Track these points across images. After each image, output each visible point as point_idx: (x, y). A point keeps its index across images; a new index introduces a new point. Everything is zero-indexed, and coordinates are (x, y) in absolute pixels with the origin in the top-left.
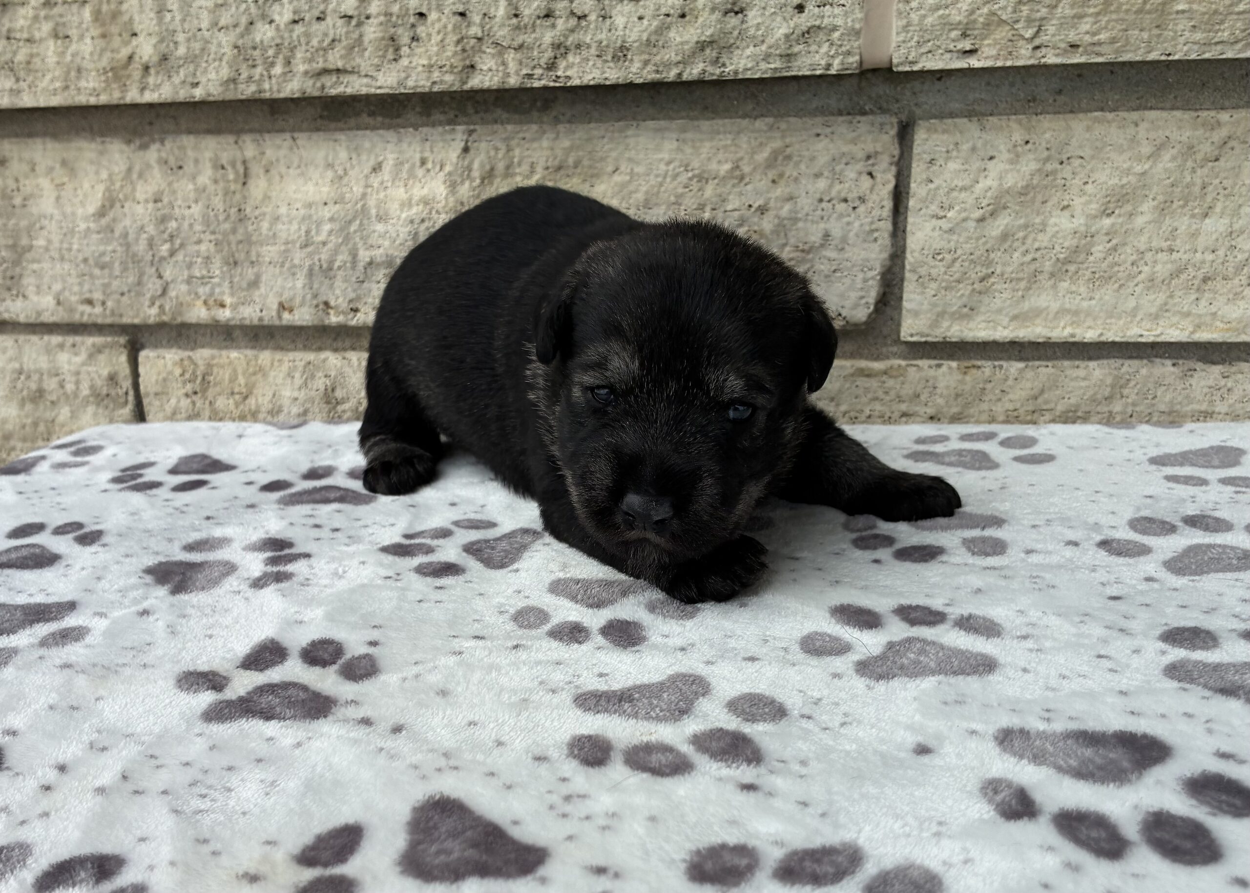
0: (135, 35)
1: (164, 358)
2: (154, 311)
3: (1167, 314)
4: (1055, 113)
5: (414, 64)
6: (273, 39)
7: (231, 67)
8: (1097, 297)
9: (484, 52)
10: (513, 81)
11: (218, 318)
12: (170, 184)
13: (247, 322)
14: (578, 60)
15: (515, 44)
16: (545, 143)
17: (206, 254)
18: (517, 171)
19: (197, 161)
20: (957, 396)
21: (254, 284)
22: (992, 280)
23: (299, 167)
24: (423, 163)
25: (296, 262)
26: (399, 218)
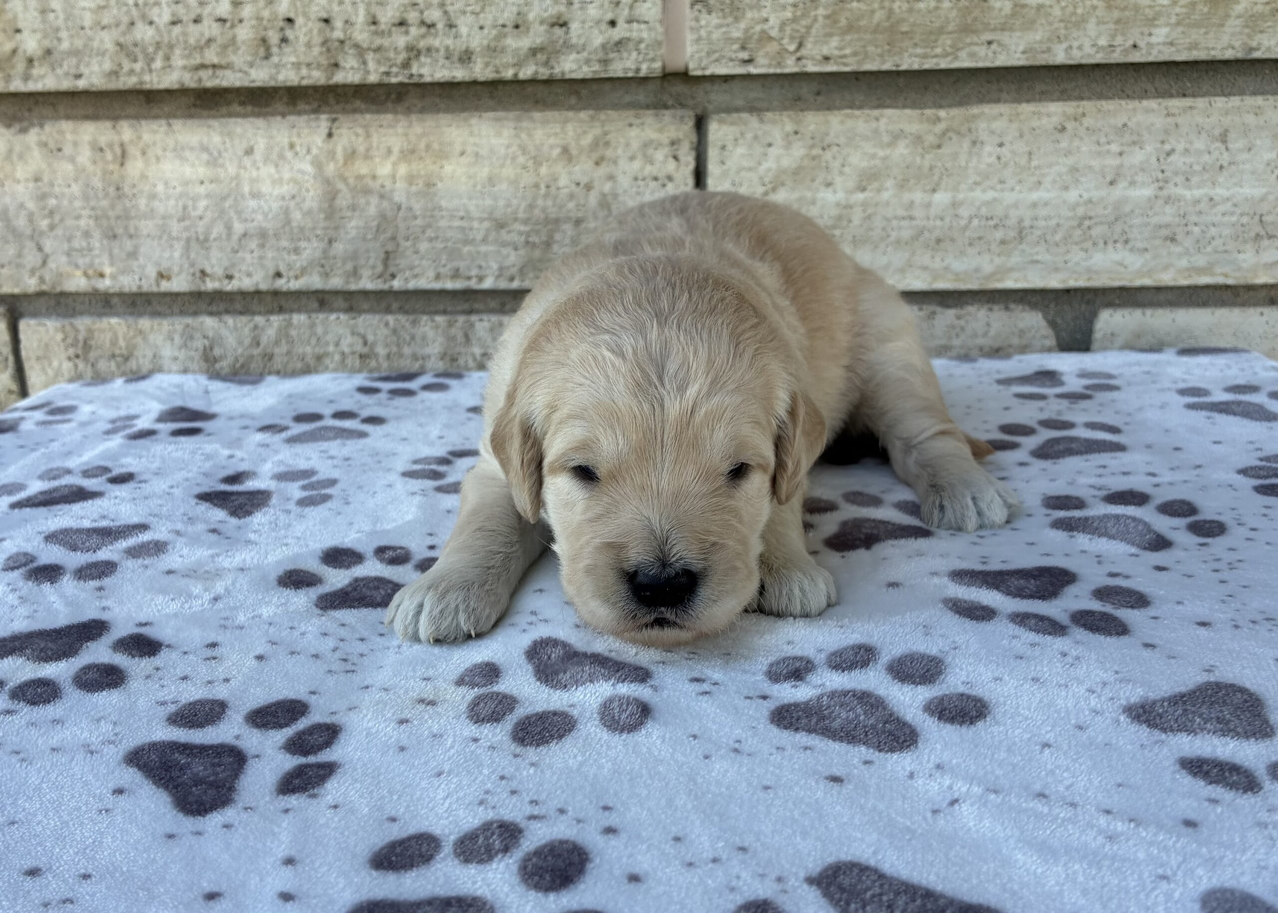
0: (18, 31)
1: (45, 325)
2: (34, 281)
4: (817, 110)
5: (284, 61)
6: (153, 37)
7: (112, 61)
9: (346, 53)
10: (373, 78)
11: (97, 287)
12: (50, 165)
13: (126, 290)
14: (429, 60)
15: (374, 46)
16: (400, 130)
17: (87, 228)
18: (376, 153)
19: (75, 144)
21: (133, 255)
23: (175, 150)
24: (292, 146)
25: (174, 234)
26: (271, 195)
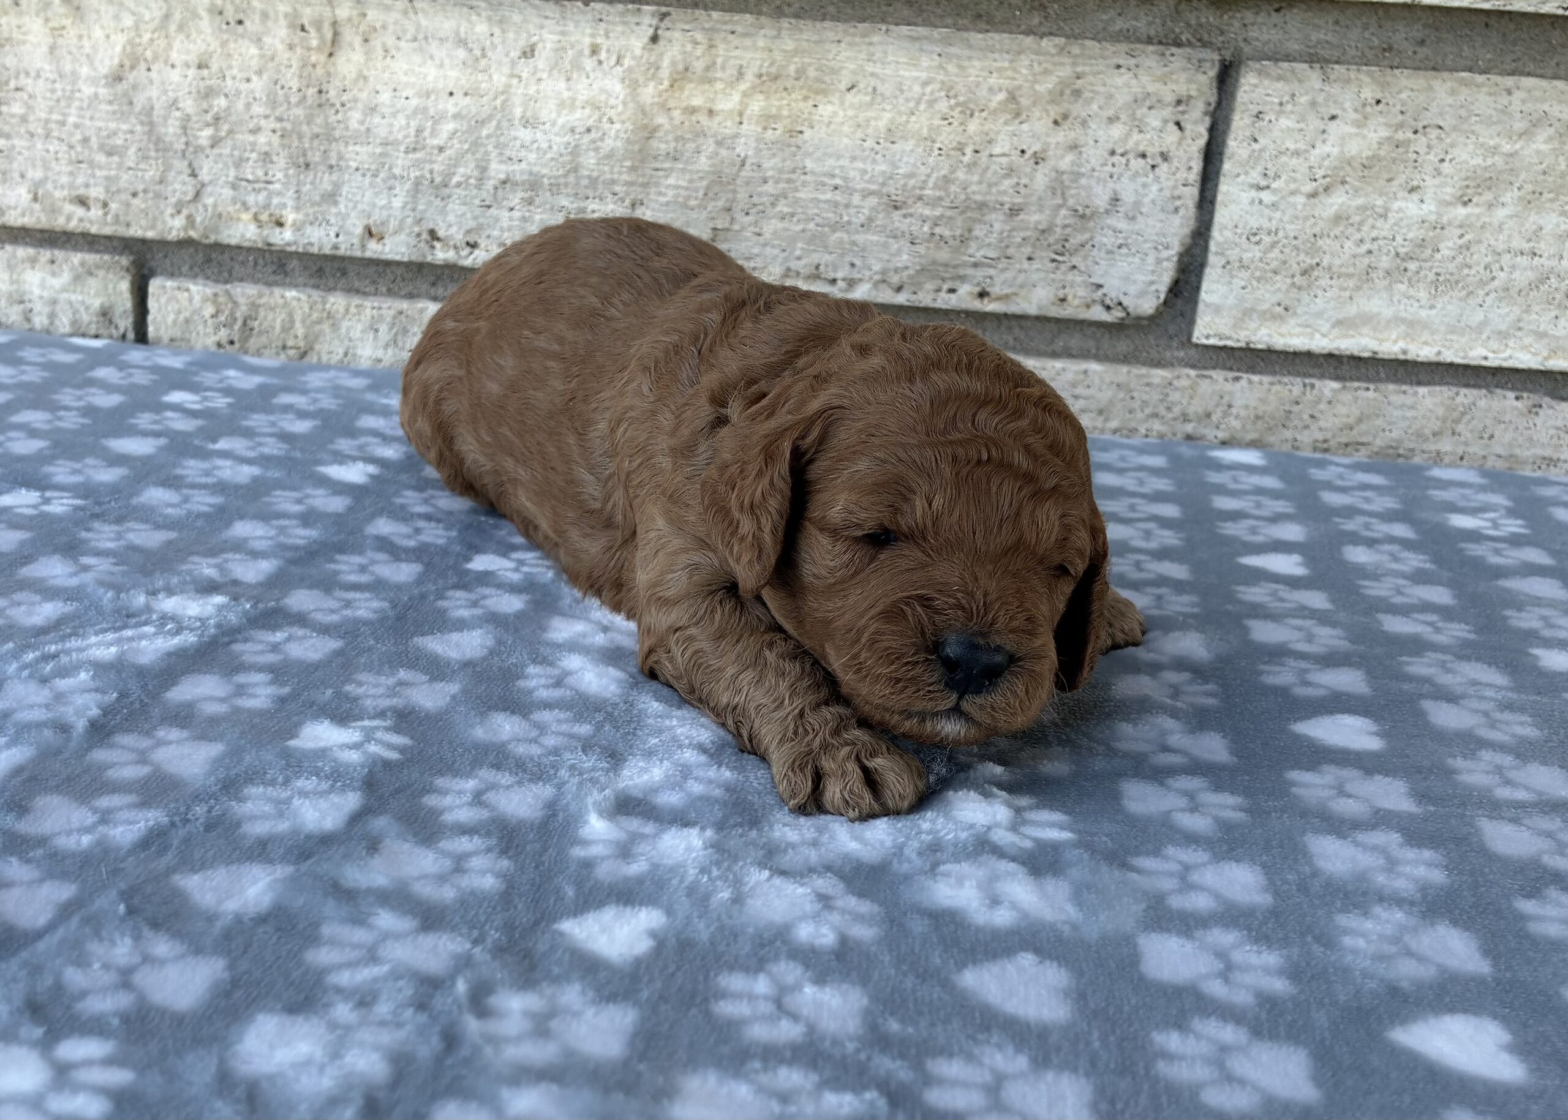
1: (187, 290)
2: (178, 222)
3: (1520, 334)
4: (1415, 69)
8: (1439, 306)
11: (272, 240)
12: (223, 44)
13: (314, 250)
16: (761, 42)
17: (267, 148)
18: (719, 75)
19: (265, 16)
20: (1257, 417)
21: (331, 197)
22: (1316, 273)
23: (415, 39)
24: (595, 51)
25: (397, 171)
26: (554, 124)
